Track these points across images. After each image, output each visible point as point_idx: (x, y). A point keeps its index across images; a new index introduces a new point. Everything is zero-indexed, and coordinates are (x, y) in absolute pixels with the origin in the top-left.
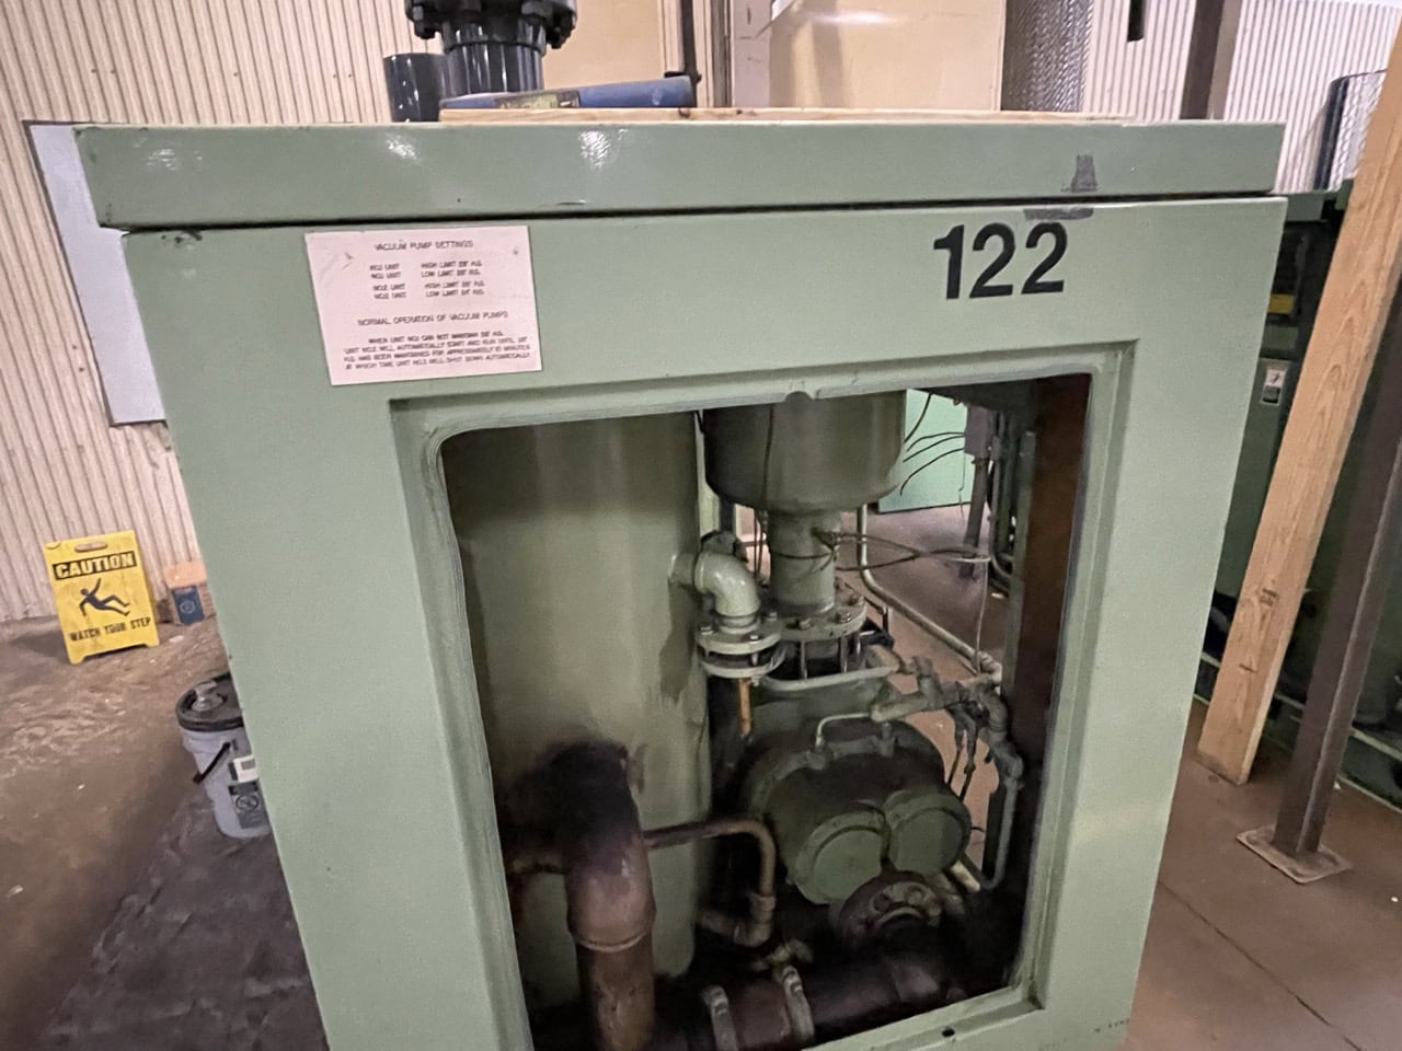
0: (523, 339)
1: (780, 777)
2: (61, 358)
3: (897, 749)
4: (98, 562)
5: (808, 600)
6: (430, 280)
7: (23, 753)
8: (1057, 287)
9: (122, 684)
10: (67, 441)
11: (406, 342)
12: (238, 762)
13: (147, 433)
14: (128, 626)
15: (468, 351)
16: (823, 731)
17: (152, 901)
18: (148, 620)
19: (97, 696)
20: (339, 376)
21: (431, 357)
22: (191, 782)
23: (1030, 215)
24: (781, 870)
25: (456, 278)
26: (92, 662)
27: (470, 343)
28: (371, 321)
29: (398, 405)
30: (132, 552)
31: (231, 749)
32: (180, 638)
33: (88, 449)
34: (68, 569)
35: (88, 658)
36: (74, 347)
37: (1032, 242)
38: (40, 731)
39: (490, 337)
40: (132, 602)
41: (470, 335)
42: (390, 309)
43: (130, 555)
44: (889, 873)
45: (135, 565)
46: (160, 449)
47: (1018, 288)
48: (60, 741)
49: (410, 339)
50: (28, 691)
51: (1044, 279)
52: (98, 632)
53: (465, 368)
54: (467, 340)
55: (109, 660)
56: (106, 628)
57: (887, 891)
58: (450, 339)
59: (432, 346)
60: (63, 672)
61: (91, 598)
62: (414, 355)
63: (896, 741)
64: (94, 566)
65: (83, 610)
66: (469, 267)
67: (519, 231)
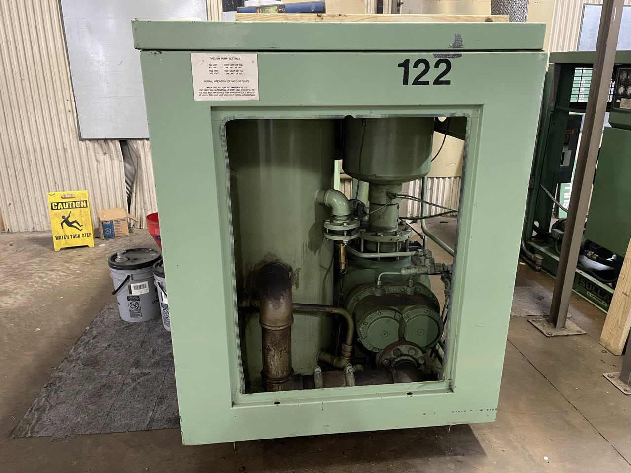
0: (254, 90)
1: (361, 297)
2: (61, 106)
3: (415, 293)
4: (70, 203)
5: (384, 225)
6: (226, 69)
7: (37, 283)
8: (448, 83)
9: (78, 261)
10: (59, 146)
11: (217, 88)
12: (132, 285)
13: (96, 145)
14: (81, 236)
15: (236, 92)
16: (381, 278)
17: (93, 339)
18: (90, 234)
19: (66, 264)
20: (197, 98)
21: (225, 94)
22: (111, 294)
23: (436, 56)
24: (356, 335)
25: (234, 69)
26: (63, 251)
27: (237, 90)
28: (208, 81)
29: (213, 109)
30: (86, 201)
31: (130, 279)
32: (104, 245)
33: (69, 151)
34: (57, 206)
35: (62, 249)
36: (67, 100)
37: (437, 66)
38: (44, 275)
39: (244, 88)
40: (84, 225)
41: (237, 87)
42: (214, 78)
43: (85, 202)
44: (402, 340)
45: (87, 207)
46: (101, 153)
47: (431, 83)
48: (51, 279)
49: (219, 87)
50: (37, 260)
51: (442, 79)
52: (68, 237)
53: (235, 98)
54: (236, 89)
55: (72, 251)
56: (71, 236)
57: (399, 347)
58: (231, 88)
59: (225, 90)
60: (52, 253)
61: (66, 221)
62: (219, 93)
63: (415, 289)
64: (69, 205)
65: (62, 226)
66: (238, 66)
67: (255, 55)
